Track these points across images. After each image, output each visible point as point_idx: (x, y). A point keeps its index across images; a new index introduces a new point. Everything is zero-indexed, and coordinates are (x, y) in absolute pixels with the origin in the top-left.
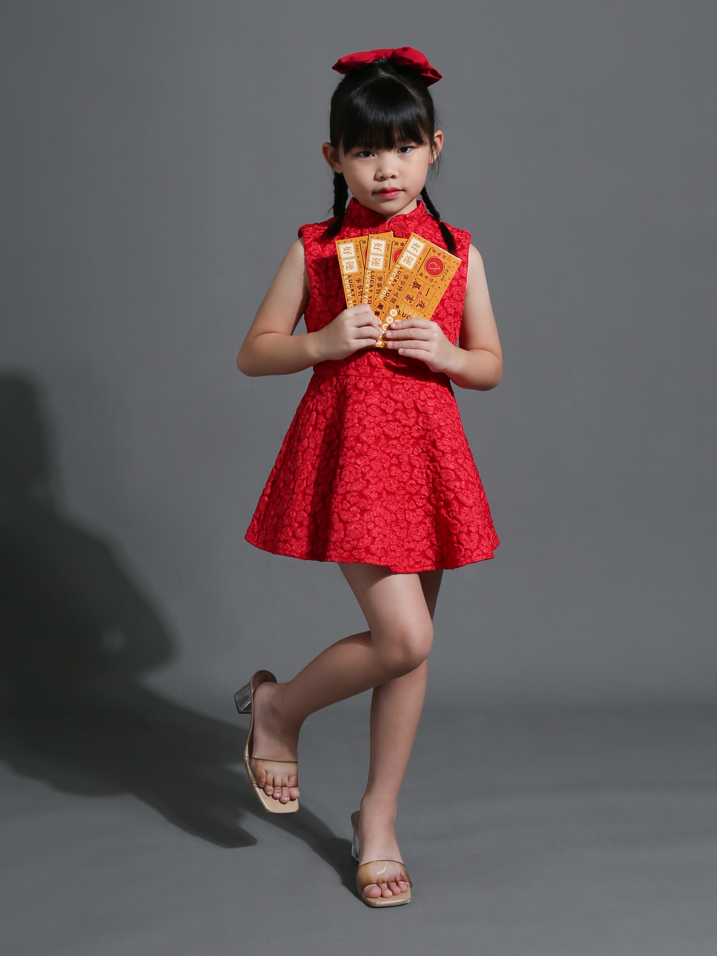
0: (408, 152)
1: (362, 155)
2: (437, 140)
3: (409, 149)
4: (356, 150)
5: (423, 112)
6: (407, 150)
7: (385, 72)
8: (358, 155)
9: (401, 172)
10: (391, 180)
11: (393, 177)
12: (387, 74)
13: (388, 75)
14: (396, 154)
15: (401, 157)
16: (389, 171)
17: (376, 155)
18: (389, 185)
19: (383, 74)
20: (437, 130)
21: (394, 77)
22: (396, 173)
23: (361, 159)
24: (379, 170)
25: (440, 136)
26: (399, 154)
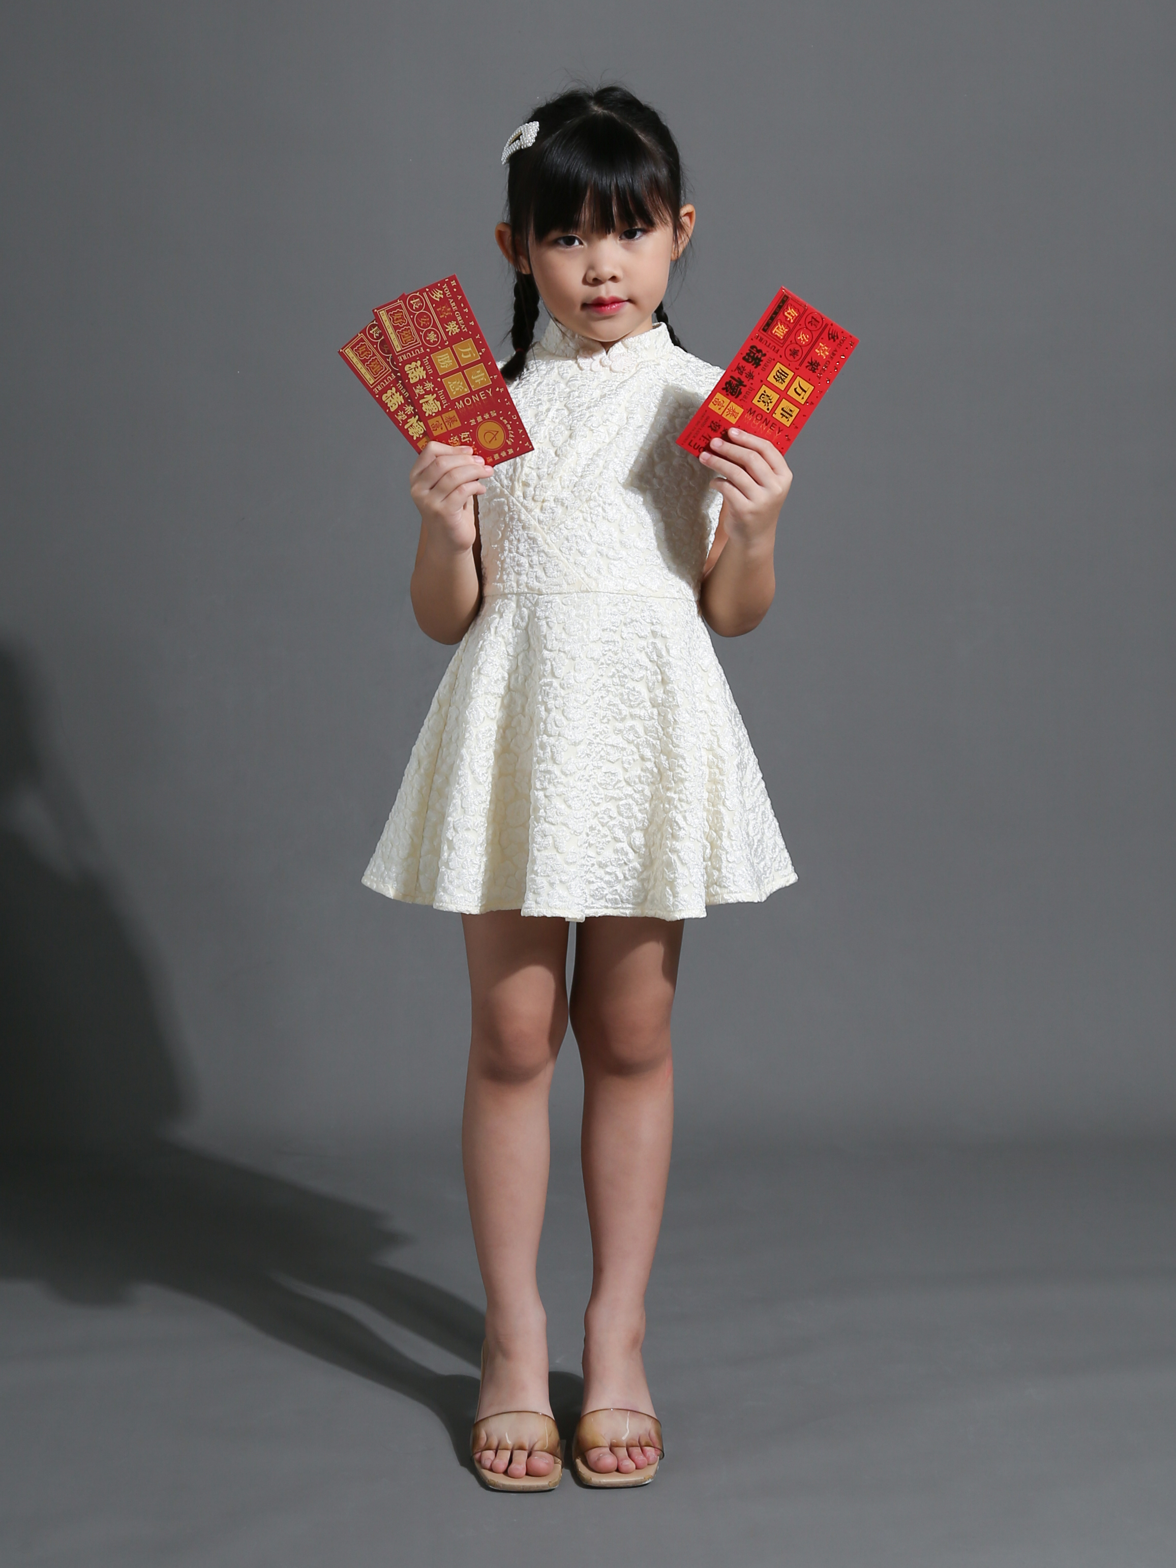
0: (637, 239)
1: (562, 242)
2: (685, 220)
3: (639, 234)
4: (554, 235)
5: (663, 173)
6: (635, 234)
7: (599, 106)
8: (555, 243)
9: (625, 270)
10: (610, 284)
11: (614, 279)
12: (604, 109)
13: (606, 111)
14: (618, 242)
15: (626, 248)
16: (607, 270)
17: (585, 244)
18: (607, 292)
19: (597, 109)
20: (685, 205)
21: (614, 115)
22: (618, 273)
23: (561, 249)
24: (591, 267)
25: (689, 215)
26: (622, 242)
